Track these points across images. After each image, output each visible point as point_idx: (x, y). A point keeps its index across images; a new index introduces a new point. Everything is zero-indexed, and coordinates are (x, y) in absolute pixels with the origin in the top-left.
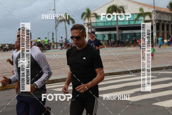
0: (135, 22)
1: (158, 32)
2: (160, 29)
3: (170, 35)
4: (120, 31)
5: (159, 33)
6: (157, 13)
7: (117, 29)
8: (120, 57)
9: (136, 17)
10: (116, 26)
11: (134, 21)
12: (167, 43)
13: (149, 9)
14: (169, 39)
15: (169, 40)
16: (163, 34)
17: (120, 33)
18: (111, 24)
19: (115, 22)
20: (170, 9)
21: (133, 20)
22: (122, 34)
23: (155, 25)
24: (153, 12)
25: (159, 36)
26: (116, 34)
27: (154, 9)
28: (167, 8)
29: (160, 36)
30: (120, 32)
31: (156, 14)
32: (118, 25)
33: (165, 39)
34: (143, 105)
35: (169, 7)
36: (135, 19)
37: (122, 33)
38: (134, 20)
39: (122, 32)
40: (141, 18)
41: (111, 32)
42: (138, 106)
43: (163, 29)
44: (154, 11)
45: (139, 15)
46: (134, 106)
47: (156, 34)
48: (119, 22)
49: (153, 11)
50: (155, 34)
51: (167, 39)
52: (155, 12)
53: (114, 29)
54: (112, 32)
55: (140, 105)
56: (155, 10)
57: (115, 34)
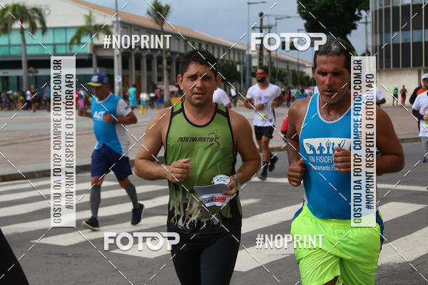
0: (71, 49)
1: (126, 74)
2: (131, 68)
3: (156, 82)
4: (32, 69)
5: (128, 76)
6: (123, 27)
7: (24, 64)
8: (31, 135)
9: (71, 34)
10: (21, 57)
11: (68, 46)
12: (147, 101)
13: (105, 16)
14: (153, 92)
15: (152, 95)
16: (139, 78)
17: (31, 75)
18: (9, 52)
19: (17, 48)
20: (155, 18)
21: (64, 42)
22: (36, 77)
23: (118, 56)
24: (112, 26)
25: (128, 83)
26: (21, 77)
27: (117, 19)
28: (148, 15)
29: (130, 85)
30: (30, 72)
31: (120, 29)
32: (27, 56)
33: (144, 92)
34: (87, 256)
35: (151, 13)
36: (69, 41)
37: (36, 74)
38: (66, 44)
39: (37, 72)
40: (86, 39)
41: (7, 73)
42: (76, 256)
43: (138, 67)
44: (117, 22)
45: (81, 31)
46: (64, 258)
47: (120, 80)
48: (27, 47)
49: (114, 22)
50: (118, 79)
51: (148, 92)
52: (119, 24)
53: (16, 64)
54: (12, 73)
55: (80, 256)
56: (119, 19)
57: (19, 78)
